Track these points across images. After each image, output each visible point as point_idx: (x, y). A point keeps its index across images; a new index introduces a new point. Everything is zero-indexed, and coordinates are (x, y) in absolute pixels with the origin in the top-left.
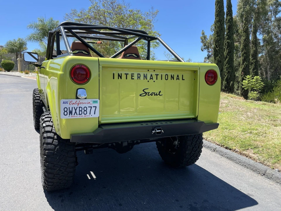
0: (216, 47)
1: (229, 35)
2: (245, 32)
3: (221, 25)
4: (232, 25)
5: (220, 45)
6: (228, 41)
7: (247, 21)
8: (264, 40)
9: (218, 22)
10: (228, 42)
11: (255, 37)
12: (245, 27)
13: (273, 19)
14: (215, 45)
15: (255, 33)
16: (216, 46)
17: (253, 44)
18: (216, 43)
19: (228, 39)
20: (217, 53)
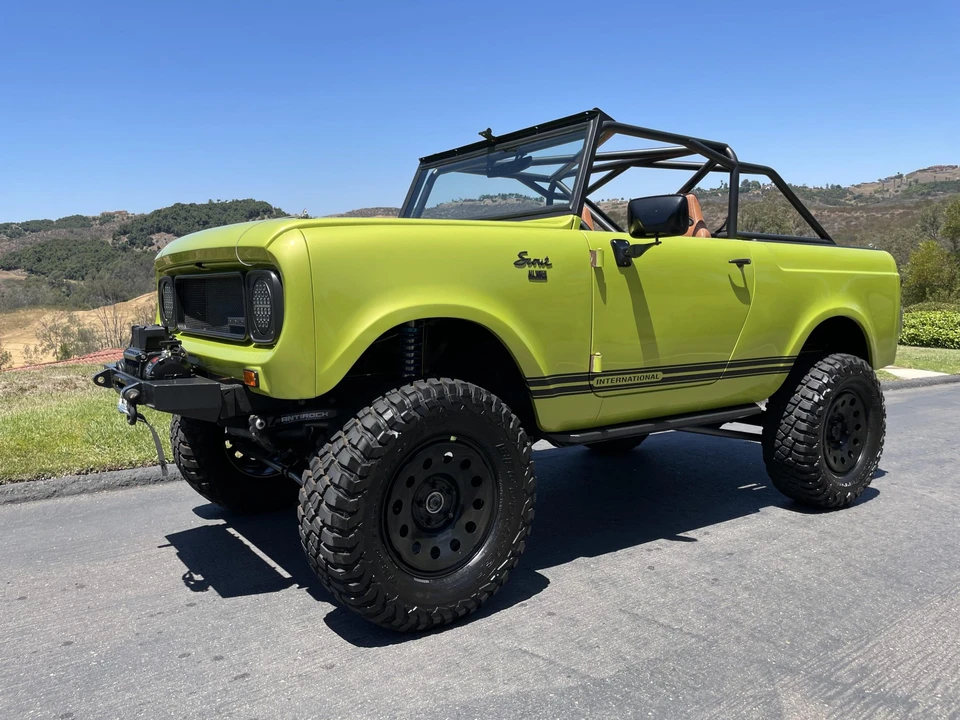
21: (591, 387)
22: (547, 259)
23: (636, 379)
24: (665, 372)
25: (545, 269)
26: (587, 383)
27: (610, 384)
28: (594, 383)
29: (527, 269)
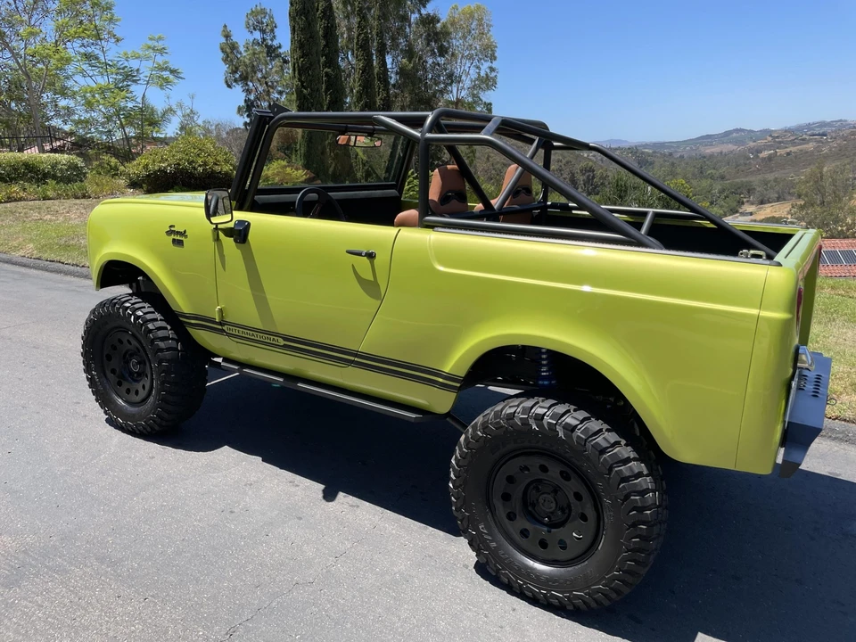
0: (303, 86)
1: (329, 53)
2: (361, 47)
3: (310, 24)
4: (332, 26)
5: (311, 81)
6: (326, 70)
7: (363, 17)
8: (402, 72)
9: (301, 15)
10: (326, 73)
11: (384, 64)
12: (359, 35)
13: (414, 17)
14: (299, 80)
15: (382, 52)
16: (302, 83)
17: (379, 80)
18: (299, 74)
19: (325, 65)
20: (306, 105)
21: (224, 331)
22: (185, 232)
23: (258, 336)
24: (285, 339)
25: (183, 239)
26: (220, 327)
27: (237, 333)
28: (225, 328)
29: (173, 237)
